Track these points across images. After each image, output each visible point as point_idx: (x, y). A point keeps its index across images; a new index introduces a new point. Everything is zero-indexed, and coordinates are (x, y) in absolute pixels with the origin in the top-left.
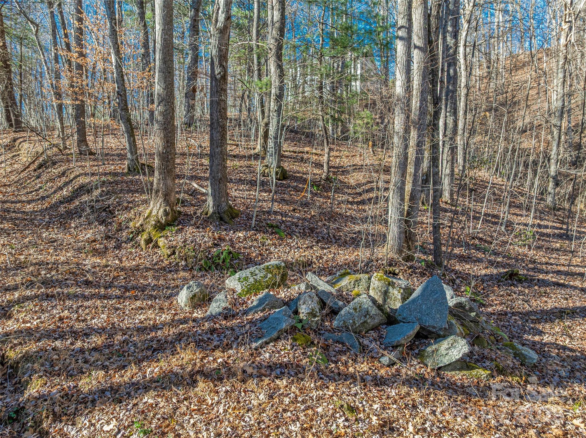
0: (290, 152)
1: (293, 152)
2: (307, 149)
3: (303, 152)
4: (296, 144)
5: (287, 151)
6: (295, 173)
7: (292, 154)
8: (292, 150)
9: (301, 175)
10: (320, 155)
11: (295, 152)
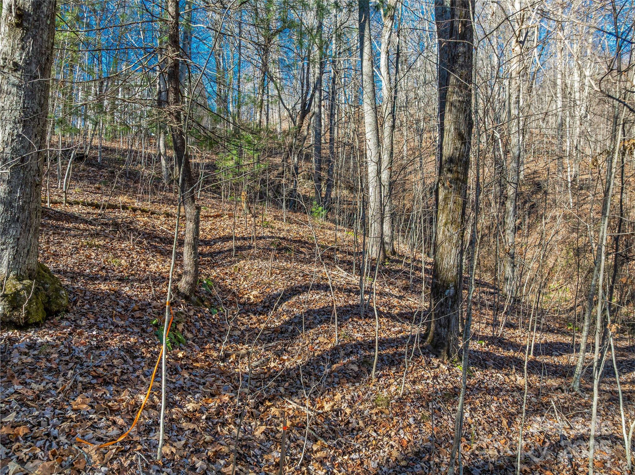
0: (84, 204)
1: (92, 205)
2: (122, 199)
3: (114, 207)
4: (99, 188)
5: (78, 203)
6: (93, 278)
7: (90, 210)
8: (89, 200)
9: (114, 285)
10: (153, 213)
11: (97, 206)
